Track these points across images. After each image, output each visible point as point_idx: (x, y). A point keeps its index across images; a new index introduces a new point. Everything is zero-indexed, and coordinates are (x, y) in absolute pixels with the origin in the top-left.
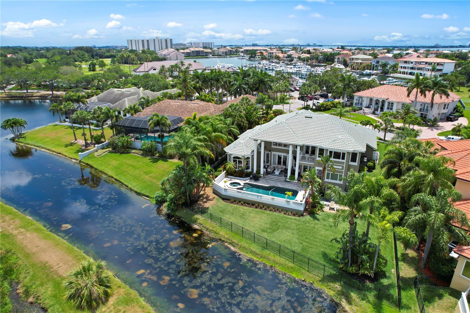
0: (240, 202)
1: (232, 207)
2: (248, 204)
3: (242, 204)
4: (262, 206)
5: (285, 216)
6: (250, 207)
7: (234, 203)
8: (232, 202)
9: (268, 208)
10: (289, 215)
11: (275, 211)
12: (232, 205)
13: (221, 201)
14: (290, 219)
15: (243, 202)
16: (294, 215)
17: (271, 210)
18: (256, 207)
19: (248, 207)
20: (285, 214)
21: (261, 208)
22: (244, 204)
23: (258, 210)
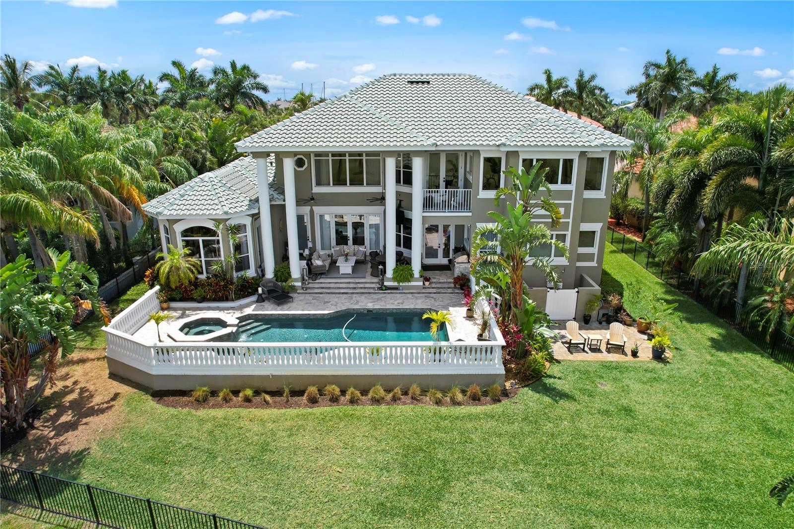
0: (236, 393)
1: (202, 421)
2: (273, 394)
3: (247, 400)
4: (337, 391)
5: (443, 410)
6: (287, 405)
7: (212, 401)
8: (202, 402)
9: (364, 392)
10: (455, 403)
11: (395, 399)
12: (202, 413)
13: (150, 403)
14: (470, 417)
15: (249, 392)
16: (476, 399)
17: (377, 401)
18: (313, 401)
19: (276, 405)
20: (438, 403)
21: (334, 400)
22: (258, 399)
23: (323, 410)
